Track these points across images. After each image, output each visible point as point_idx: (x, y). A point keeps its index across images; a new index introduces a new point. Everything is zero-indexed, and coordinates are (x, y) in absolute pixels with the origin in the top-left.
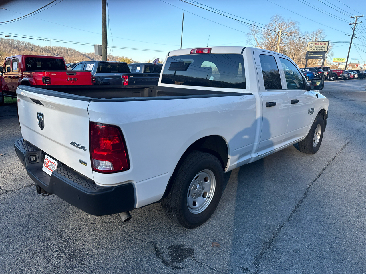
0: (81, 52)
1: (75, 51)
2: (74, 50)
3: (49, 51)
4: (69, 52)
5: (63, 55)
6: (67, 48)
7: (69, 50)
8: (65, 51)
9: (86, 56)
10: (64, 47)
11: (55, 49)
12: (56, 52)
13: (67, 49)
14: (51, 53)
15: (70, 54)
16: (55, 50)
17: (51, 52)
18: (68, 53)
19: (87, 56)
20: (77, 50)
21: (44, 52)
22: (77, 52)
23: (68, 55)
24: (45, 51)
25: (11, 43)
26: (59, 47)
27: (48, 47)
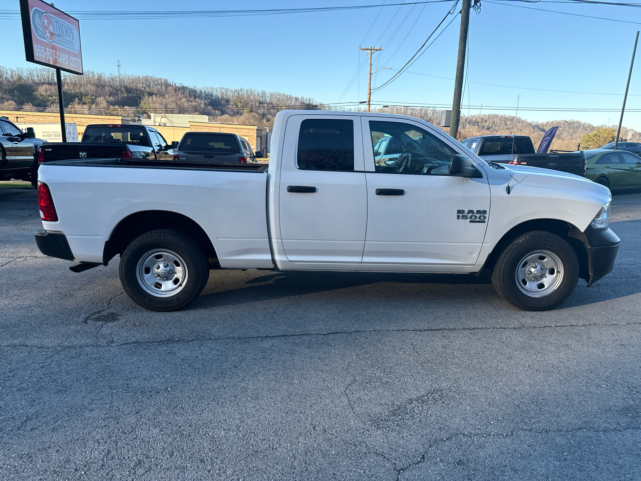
0: (529, 121)
1: (519, 121)
2: (518, 119)
3: (476, 124)
4: (508, 122)
5: (498, 128)
6: (507, 116)
7: (509, 119)
8: (503, 122)
9: (538, 128)
10: (501, 115)
11: (487, 119)
12: (487, 124)
13: (505, 118)
14: (478, 126)
15: (509, 126)
16: (486, 121)
17: (480, 124)
18: (506, 125)
19: (540, 129)
20: (523, 118)
21: (467, 125)
22: (523, 122)
23: (506, 127)
24: (469, 123)
25: (424, 114)
26: (493, 115)
27: (475, 117)
